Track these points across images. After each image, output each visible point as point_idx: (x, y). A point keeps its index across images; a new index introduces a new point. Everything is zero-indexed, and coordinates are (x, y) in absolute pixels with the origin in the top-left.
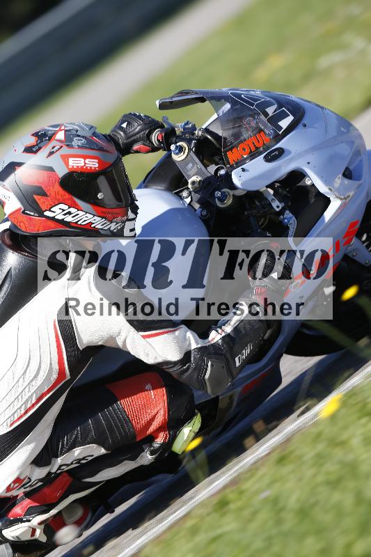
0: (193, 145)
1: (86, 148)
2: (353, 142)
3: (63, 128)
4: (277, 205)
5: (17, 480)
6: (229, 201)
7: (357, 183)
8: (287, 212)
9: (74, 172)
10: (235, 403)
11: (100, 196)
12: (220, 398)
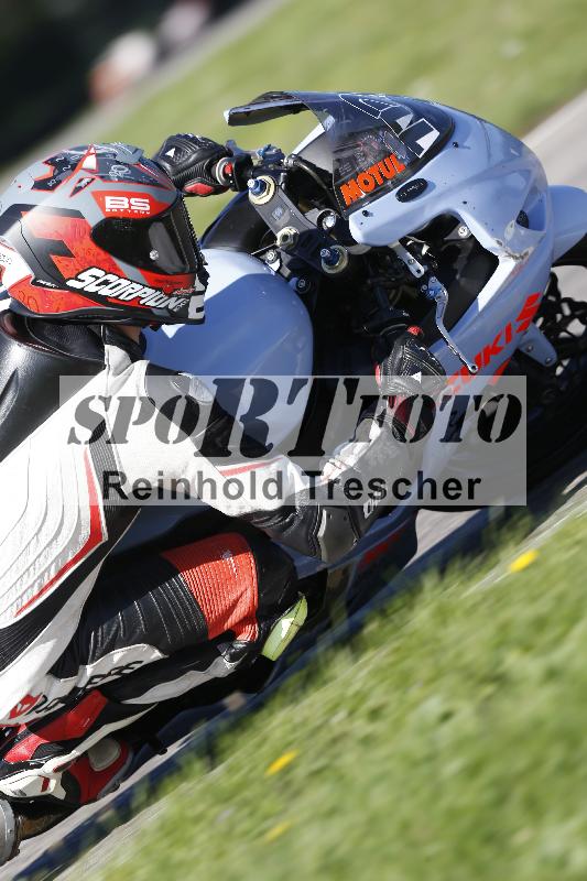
0: (282, 179)
1: (130, 181)
2: (529, 172)
3: (92, 151)
4: (417, 269)
5: (28, 699)
6: (343, 264)
7: (539, 234)
8: (433, 279)
9: (114, 218)
10: (351, 579)
11: (153, 255)
12: (329, 572)
